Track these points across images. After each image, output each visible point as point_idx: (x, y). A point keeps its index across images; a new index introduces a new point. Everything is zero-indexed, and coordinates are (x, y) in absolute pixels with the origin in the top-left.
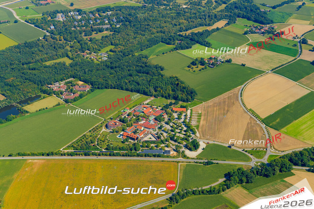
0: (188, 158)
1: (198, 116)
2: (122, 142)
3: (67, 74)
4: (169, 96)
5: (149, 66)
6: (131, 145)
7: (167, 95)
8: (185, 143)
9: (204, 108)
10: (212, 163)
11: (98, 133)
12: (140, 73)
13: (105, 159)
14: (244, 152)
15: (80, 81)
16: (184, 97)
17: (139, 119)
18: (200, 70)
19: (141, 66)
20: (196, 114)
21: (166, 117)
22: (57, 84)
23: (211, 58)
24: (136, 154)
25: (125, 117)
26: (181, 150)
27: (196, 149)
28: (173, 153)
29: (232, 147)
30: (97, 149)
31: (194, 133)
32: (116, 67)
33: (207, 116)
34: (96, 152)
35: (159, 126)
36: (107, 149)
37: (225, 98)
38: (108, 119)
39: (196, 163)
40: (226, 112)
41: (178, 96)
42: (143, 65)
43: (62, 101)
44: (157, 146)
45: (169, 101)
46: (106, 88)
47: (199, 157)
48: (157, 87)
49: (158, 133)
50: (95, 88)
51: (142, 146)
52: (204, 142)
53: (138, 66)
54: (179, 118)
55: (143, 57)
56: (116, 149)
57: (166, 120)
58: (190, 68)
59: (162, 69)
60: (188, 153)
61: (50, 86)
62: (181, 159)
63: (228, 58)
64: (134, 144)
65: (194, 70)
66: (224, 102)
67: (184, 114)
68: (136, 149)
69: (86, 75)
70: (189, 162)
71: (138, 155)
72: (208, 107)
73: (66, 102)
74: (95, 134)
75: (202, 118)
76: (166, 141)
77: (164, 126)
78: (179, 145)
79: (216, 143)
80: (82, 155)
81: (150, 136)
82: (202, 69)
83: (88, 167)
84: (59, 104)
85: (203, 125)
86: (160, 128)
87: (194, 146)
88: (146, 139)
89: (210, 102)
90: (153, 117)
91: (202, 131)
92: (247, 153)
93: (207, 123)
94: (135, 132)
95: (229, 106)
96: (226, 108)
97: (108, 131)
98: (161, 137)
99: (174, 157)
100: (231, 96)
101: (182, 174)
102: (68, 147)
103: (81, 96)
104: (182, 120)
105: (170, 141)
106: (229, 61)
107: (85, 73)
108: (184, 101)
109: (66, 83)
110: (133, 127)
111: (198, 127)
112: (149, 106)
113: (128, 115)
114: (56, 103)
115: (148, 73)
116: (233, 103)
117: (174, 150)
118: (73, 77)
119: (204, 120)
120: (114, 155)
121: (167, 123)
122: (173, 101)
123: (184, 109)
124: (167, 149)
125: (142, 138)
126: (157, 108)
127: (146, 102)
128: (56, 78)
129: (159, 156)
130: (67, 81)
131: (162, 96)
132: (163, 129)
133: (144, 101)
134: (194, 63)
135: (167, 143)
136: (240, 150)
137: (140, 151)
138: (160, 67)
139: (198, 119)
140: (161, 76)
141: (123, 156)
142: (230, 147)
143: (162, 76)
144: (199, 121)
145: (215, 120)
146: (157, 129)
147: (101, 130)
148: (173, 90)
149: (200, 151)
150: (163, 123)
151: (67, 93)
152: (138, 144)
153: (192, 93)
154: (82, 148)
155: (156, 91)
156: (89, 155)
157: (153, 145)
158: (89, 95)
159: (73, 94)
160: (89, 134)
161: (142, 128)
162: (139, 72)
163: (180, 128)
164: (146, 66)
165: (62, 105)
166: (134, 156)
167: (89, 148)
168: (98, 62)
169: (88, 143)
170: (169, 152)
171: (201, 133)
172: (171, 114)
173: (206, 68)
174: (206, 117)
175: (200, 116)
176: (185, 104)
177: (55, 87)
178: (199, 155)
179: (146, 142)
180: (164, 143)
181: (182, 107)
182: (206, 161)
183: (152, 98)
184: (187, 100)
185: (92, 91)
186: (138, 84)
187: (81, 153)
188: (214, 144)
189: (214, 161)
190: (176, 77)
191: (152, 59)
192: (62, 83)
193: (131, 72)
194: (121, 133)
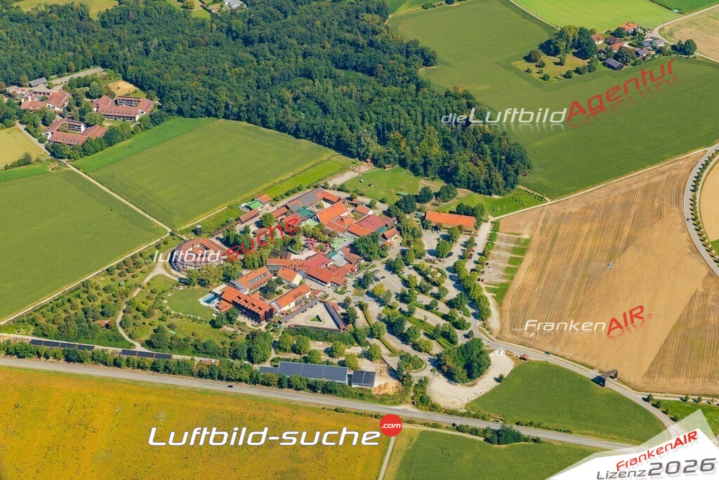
0: (434, 408)
1: (514, 251)
2: (213, 324)
3: (82, 53)
4: (426, 164)
5: (382, 48)
6: (241, 339)
7: (419, 160)
8: (436, 349)
9: (545, 221)
10: (517, 437)
11: (136, 280)
12: (345, 68)
13: (135, 383)
14: (648, 406)
15: (125, 79)
16: (480, 173)
17: (293, 242)
18: (567, 76)
19: (353, 44)
20: (508, 240)
21: (395, 243)
22: (40, 84)
23: (618, 34)
24: (246, 375)
25: (246, 231)
26: (416, 376)
27: (470, 376)
28: (384, 383)
29: (610, 384)
30: (117, 340)
31: (481, 315)
32: (261, 40)
33: (549, 253)
34: (111, 349)
35: (361, 275)
36: (149, 344)
37: (634, 192)
38: (187, 231)
39: (459, 429)
40: (621, 245)
41: (456, 168)
42: (362, 40)
43: (38, 150)
44: (330, 352)
45: (423, 183)
46: (209, 114)
47: (476, 409)
48: (389, 128)
49: (348, 301)
50: (169, 111)
51: (277, 346)
52: (509, 354)
53: (341, 41)
54: (438, 253)
55: (368, 11)
56: (180, 346)
57: (393, 254)
58: (532, 66)
59: (428, 61)
60: (440, 388)
61: (11, 89)
62: (406, 409)
63: (681, 37)
64: (252, 336)
65: (545, 71)
66: (626, 205)
67: (463, 238)
68: (254, 355)
69: (148, 62)
70: (435, 425)
71: (254, 380)
72: (561, 218)
73: (53, 154)
74: (121, 282)
75: (529, 258)
76: (372, 335)
77: (378, 275)
78: (413, 353)
79: (552, 360)
80: (55, 357)
81: (319, 309)
82: (578, 71)
83: (68, 405)
84: (26, 161)
85: (523, 289)
86: (361, 284)
87: (468, 367)
88: (301, 320)
89: (573, 202)
90: (349, 239)
91: (514, 310)
92: (657, 413)
93: (539, 280)
94: (266, 291)
95: (638, 224)
96: (627, 230)
97: (175, 275)
98: (355, 317)
99: (383, 399)
100: (657, 184)
101: (394, 470)
103: (110, 138)
104: (450, 262)
105: (387, 336)
106: (684, 49)
107: (147, 52)
108: (476, 189)
109: (70, 86)
110: (264, 269)
111: (500, 292)
112: (344, 195)
113: (259, 224)
114: (18, 156)
115: (370, 72)
116: (659, 215)
117: (394, 373)
118: (104, 66)
119: (534, 265)
120: (167, 370)
121: (391, 267)
122: (436, 185)
123: (468, 221)
124: (366, 365)
125: (287, 314)
126: (370, 206)
127: (338, 181)
128: (39, 64)
129: (328, 390)
130: (76, 76)
131: (403, 163)
132: (371, 287)
133: (333, 175)
134: (550, 48)
135: (374, 341)
136: (637, 398)
137: (267, 365)
138: (422, 52)
139: (512, 261)
140: (413, 87)
141: (201, 375)
142: (600, 381)
143: (419, 86)
144: (511, 272)
145: (575, 268)
146: (350, 288)
147: (151, 269)
148: (447, 146)
149: (486, 384)
150: (379, 266)
151: (65, 121)
152: (265, 336)
153: (510, 160)
154: (62, 332)
155: (383, 141)
156: (81, 361)
157: (318, 346)
158: (141, 135)
159: (88, 125)
160: (103, 282)
161: (297, 279)
162: (341, 63)
163: (435, 290)
164: (371, 44)
165: (37, 166)
166: (240, 380)
167: (87, 333)
168: (207, 16)
169: (90, 314)
170: (370, 377)
171: (507, 315)
172: (415, 235)
173: (590, 68)
174: (543, 256)
175: (521, 249)
176: (476, 199)
177: (27, 96)
178: (480, 400)
179: (299, 330)
180: (359, 344)
181: (462, 211)
182: (497, 427)
183: (365, 168)
184: (489, 186)
185: (155, 120)
186: (326, 110)
187: (55, 349)
188: (546, 364)
189: (526, 432)
190: (467, 96)
191: (402, 17)
192: (59, 81)
193: (311, 61)
194: (218, 290)
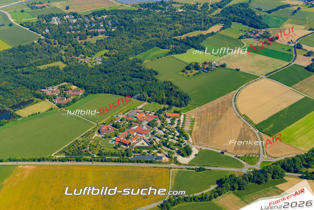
0: (180, 164)
1: (191, 121)
2: (115, 148)
3: (61, 79)
4: (162, 101)
5: (143, 71)
6: (123, 151)
7: (160, 100)
8: (177, 149)
9: (198, 113)
10: (204, 170)
11: (90, 138)
12: (134, 77)
13: (97, 165)
14: (236, 158)
15: (74, 85)
16: (178, 102)
17: (131, 124)
18: (194, 75)
19: (135, 71)
20: (189, 119)
21: (159, 122)
22: (50, 88)
23: (205, 63)
24: (128, 160)
25: (118, 122)
26: (173, 156)
27: (188, 155)
28: (165, 159)
29: (225, 153)
30: (89, 155)
31: (187, 139)
32: (110, 72)
33: (201, 121)
34: (88, 157)
35: (152, 131)
36: (98, 155)
37: (219, 104)
38: (101, 124)
39: (188, 169)
40: (219, 117)
41: (171, 101)
42: (137, 70)
43: (54, 106)
44: (149, 152)
45: (162, 106)
46: (100, 92)
47: (191, 163)
48: (151, 92)
49: (150, 138)
50: (89, 92)
51: (134, 152)
52: (197, 148)
53: (132, 70)
54: (172, 124)
55: (137, 62)
56: (107, 154)
57: (159, 125)
58: (184, 73)
59: (156, 74)
60: (180, 159)
61: (43, 90)
62: (173, 165)
63: (222, 62)
64: (126, 150)
65: (188, 74)
66: (218, 107)
67: (177, 119)
68: (128, 155)
69: (80, 80)
70: (182, 169)
71: (130, 161)
72: (202, 112)
73: (58, 107)
74: (87, 139)
75: (196, 123)
76: (159, 147)
77: (157, 131)
78: (171, 150)
79: (208, 149)
80: (73, 160)
81: (143, 141)
82: (197, 74)
83: (80, 173)
84: (52, 109)
85: (196, 131)
86: (153, 133)
87: (187, 152)
88: (138, 144)
89: (204, 108)
90: (146, 122)
92: (239, 160)
93: (200, 128)
94: (127, 138)
95: (222, 112)
96: (220, 114)
97: (101, 136)
98: (153, 142)
99: (166, 163)
100: (225, 101)
101: (173, 181)
102: (60, 153)
103: (74, 101)
104: (175, 126)
105: (163, 147)
106: (223, 66)
107: (79, 77)
108: (177, 106)
109: (59, 88)
110: (125, 132)
111: (190, 132)
112: (142, 111)
113: (121, 120)
114: (49, 108)
115: (142, 78)
116: (227, 109)
117: (166, 156)
118: (67, 82)
119: (197, 125)
120: (105, 161)
121: (160, 129)
122: (167, 106)
123: (177, 115)
124: (159, 155)
125: (134, 143)
126: (150, 113)
127: (140, 107)
128: (49, 82)
129: (151, 162)
130: (60, 85)
131: (156, 101)
132: (155, 134)
133: (137, 106)
134: (188, 68)
135: (160, 148)
136: (233, 156)
137: (132, 157)
138: (155, 72)
139: (191, 124)
140: (154, 81)
141: (115, 162)
142: (222, 153)
143: (156, 81)
144: (192, 127)
145: (208, 126)
146: (150, 135)
147: (94, 135)
148: (167, 95)
149: (192, 157)
150: (156, 129)
151: (60, 97)
152: (130, 149)
153: (185, 98)
154: (73, 154)
155: (149, 96)
156: (81, 161)
157: (145, 151)
158: (82, 100)
159: (66, 98)
160: (81, 139)
161: (135, 134)
162: (133, 76)
163: (173, 133)
164: (140, 70)
165: (55, 110)
166: (126, 162)
167: (80, 153)
168: (92, 66)
169: (80, 148)
170: (161, 158)
171: (194, 138)
172: (164, 120)
173: (200, 73)
174: (199, 122)
175: (193, 121)
176: (178, 109)
177: (48, 91)
178: (192, 161)
179: (138, 147)
180: (156, 149)
181: (175, 112)
182: (199, 167)
183: (146, 103)
184: (181, 105)
185: (85, 95)
186: (132, 89)
187: (73, 158)
189: (206, 168)
190: (170, 82)
191: (146, 63)
192: (55, 87)
193: (125, 76)
194: (114, 139)
